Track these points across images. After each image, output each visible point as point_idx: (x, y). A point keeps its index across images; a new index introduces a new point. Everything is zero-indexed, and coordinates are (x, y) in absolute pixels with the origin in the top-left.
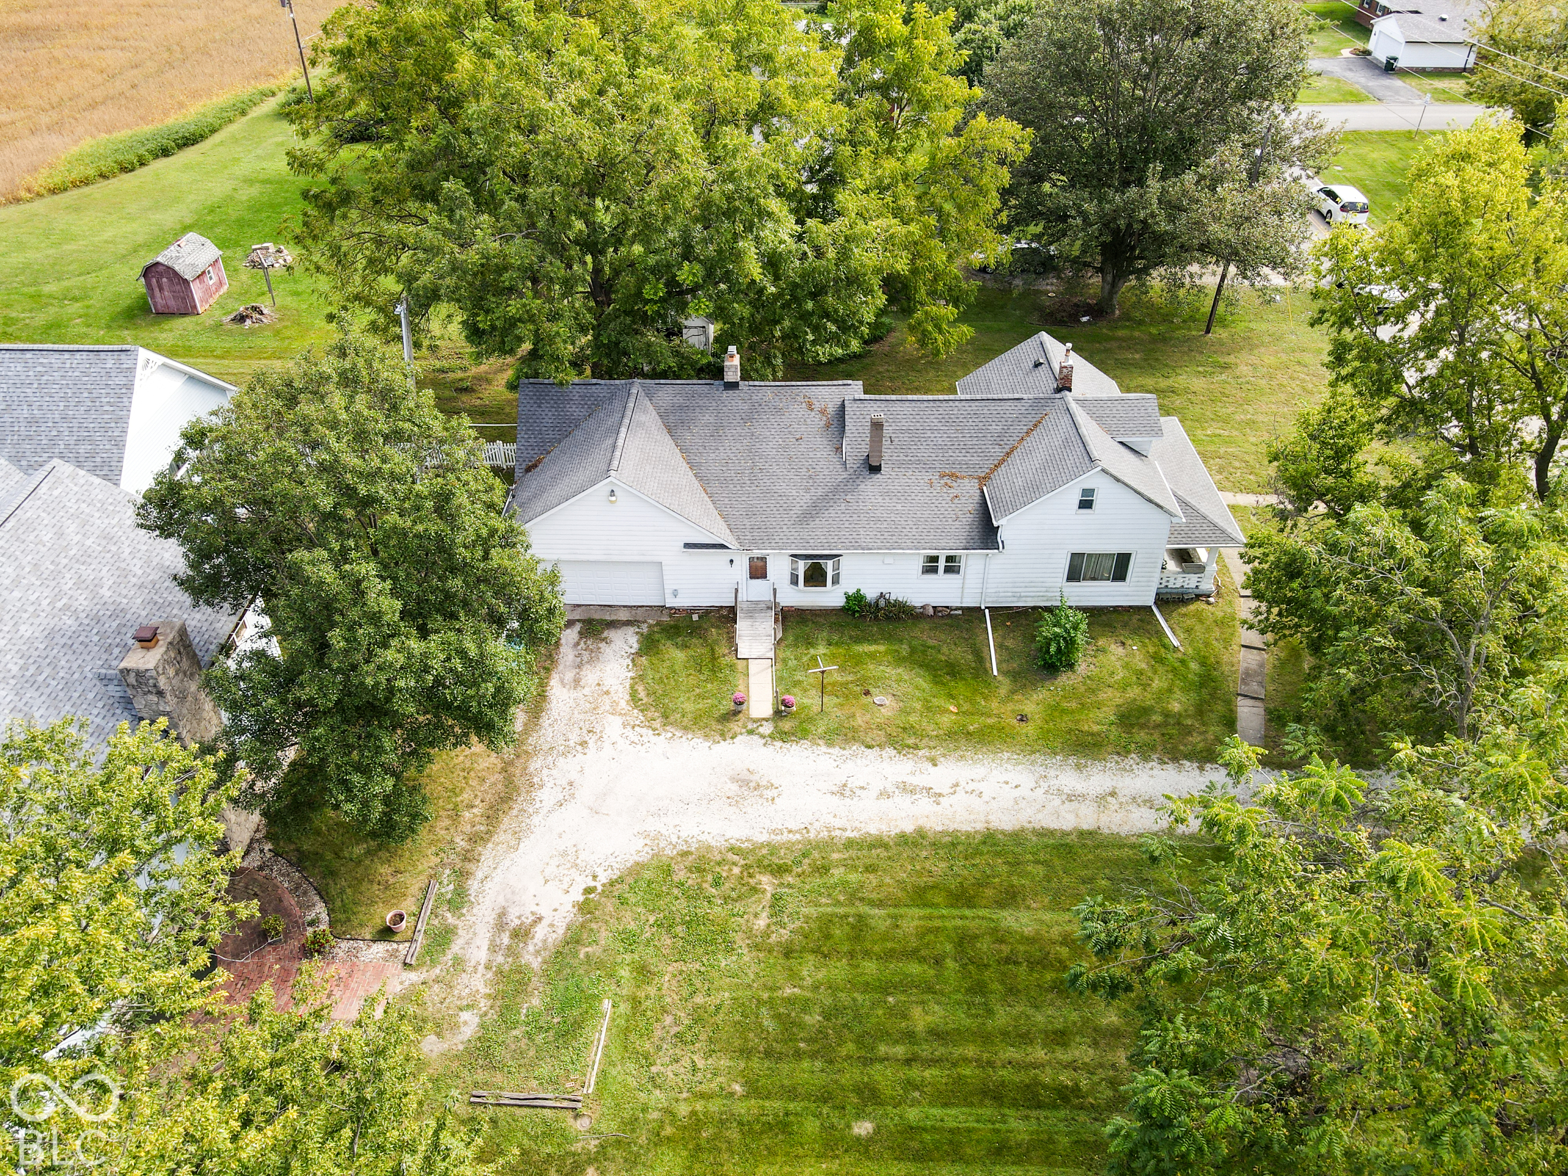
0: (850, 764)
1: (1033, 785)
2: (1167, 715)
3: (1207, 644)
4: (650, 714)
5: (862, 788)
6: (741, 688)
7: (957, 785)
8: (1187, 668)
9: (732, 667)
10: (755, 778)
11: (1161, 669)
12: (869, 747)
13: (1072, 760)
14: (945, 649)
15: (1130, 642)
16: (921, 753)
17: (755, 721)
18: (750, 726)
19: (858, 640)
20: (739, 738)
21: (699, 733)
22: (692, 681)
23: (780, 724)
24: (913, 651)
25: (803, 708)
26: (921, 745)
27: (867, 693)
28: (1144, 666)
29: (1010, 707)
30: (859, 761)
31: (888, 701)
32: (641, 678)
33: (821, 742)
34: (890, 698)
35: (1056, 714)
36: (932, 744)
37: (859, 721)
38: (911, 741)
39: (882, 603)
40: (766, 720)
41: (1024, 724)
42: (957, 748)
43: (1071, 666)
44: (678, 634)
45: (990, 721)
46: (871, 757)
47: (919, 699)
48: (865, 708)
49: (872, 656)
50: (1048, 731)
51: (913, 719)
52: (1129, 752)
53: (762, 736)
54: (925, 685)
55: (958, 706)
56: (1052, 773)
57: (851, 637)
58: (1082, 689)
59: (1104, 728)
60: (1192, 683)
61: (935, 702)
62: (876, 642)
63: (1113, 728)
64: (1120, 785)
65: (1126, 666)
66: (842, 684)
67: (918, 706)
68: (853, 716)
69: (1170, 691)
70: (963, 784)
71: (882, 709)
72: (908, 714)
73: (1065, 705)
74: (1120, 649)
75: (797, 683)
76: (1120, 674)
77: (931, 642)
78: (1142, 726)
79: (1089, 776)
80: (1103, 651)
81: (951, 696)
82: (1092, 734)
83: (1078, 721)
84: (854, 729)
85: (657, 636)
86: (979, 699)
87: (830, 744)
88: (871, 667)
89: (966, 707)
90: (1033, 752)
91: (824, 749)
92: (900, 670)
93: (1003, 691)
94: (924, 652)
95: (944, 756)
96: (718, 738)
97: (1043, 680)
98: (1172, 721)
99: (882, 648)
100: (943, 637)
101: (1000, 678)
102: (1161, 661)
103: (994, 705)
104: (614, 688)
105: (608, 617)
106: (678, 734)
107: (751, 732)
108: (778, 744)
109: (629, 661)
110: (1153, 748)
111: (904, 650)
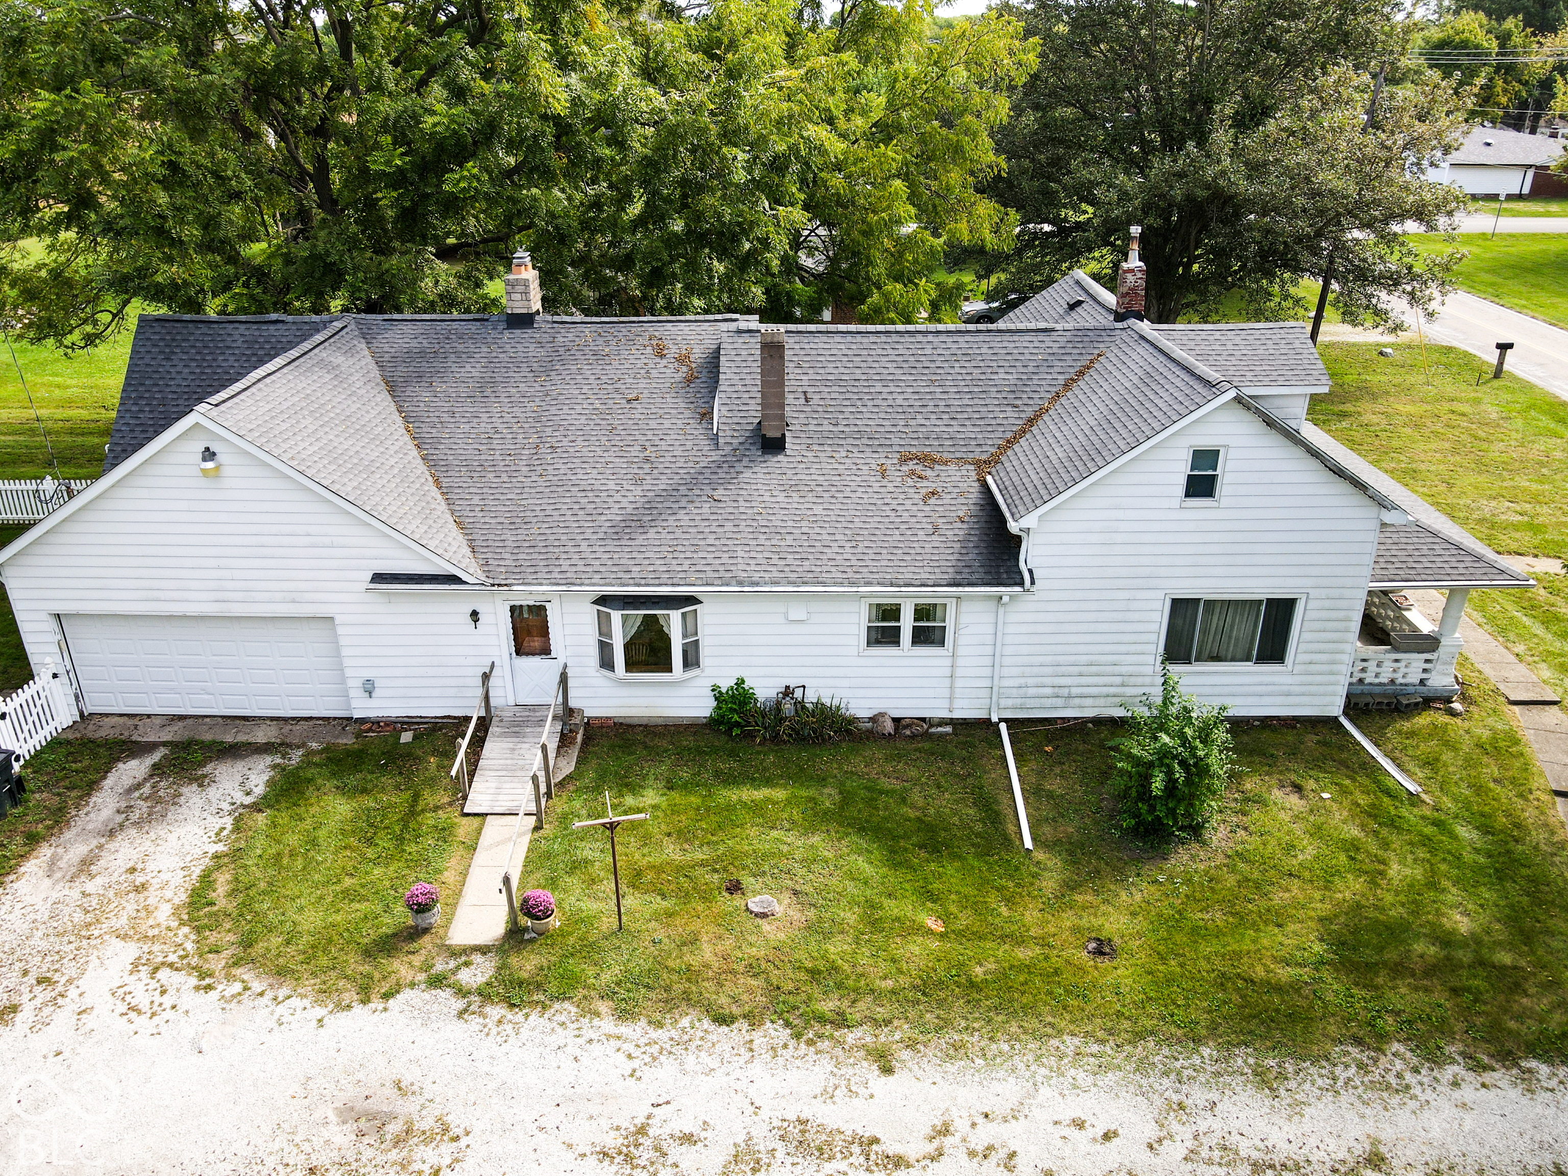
0: (668, 1068)
1: (1151, 1131)
2: (1446, 940)
3: (1479, 789)
4: (213, 938)
5: (688, 1139)
6: (449, 876)
7: (945, 1130)
8: (1454, 837)
9: (444, 833)
10: (408, 1107)
11: (1396, 840)
12: (723, 1020)
13: (1243, 1059)
14: (916, 797)
15: (1311, 784)
16: (851, 1037)
17: (454, 952)
18: (440, 967)
19: (730, 780)
20: (406, 995)
21: (310, 984)
22: (346, 859)
23: (514, 961)
24: (846, 799)
25: (577, 920)
26: (854, 1015)
27: (735, 888)
28: (1356, 832)
29: (1068, 919)
30: (690, 1060)
31: (780, 905)
32: (236, 854)
33: (603, 1007)
34: (786, 898)
35: (1179, 938)
36: (881, 1012)
37: (707, 952)
38: (827, 1006)
39: (788, 707)
40: (483, 950)
41: (1105, 963)
42: (943, 1025)
43: (1196, 830)
44: (356, 768)
45: (1023, 954)
46: (724, 1047)
47: (853, 902)
48: (724, 921)
49: (756, 809)
50: (1170, 980)
51: (836, 948)
52: (1383, 1038)
53: (461, 992)
54: (868, 870)
55: (946, 917)
56: (1198, 1096)
57: (717, 774)
58: (1231, 881)
59: (1306, 973)
60: (1478, 869)
61: (892, 908)
62: (768, 782)
63: (1326, 974)
64: (1387, 1133)
65: (1317, 832)
66: (679, 869)
67: (851, 917)
68: (693, 941)
69: (1432, 885)
70: (961, 1125)
71: (765, 926)
72: (827, 936)
73: (1197, 916)
74: (1294, 799)
75: (576, 866)
76: (1308, 851)
77: (885, 783)
78: (1399, 970)
79: (1297, 1107)
80: (1261, 802)
81: (930, 896)
82: (1278, 989)
83: (1237, 955)
84: (691, 974)
85: (311, 772)
86: (992, 900)
87: (624, 1014)
88: (753, 832)
89: (964, 920)
90: (1139, 1036)
91: (608, 1024)
92: (816, 839)
93: (1049, 884)
94: (871, 803)
95: (911, 1045)
96: (352, 995)
97: (1139, 859)
98: (1464, 956)
99: (779, 794)
100: (913, 773)
101: (1040, 856)
102: (1393, 823)
103: (1031, 915)
104: (164, 876)
105: (229, 738)
106: (257, 986)
107: (437, 982)
108: (496, 1011)
109: (228, 822)
110: (1443, 1029)
111: (829, 797)
